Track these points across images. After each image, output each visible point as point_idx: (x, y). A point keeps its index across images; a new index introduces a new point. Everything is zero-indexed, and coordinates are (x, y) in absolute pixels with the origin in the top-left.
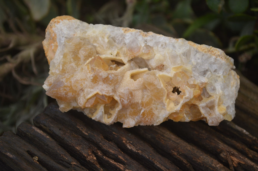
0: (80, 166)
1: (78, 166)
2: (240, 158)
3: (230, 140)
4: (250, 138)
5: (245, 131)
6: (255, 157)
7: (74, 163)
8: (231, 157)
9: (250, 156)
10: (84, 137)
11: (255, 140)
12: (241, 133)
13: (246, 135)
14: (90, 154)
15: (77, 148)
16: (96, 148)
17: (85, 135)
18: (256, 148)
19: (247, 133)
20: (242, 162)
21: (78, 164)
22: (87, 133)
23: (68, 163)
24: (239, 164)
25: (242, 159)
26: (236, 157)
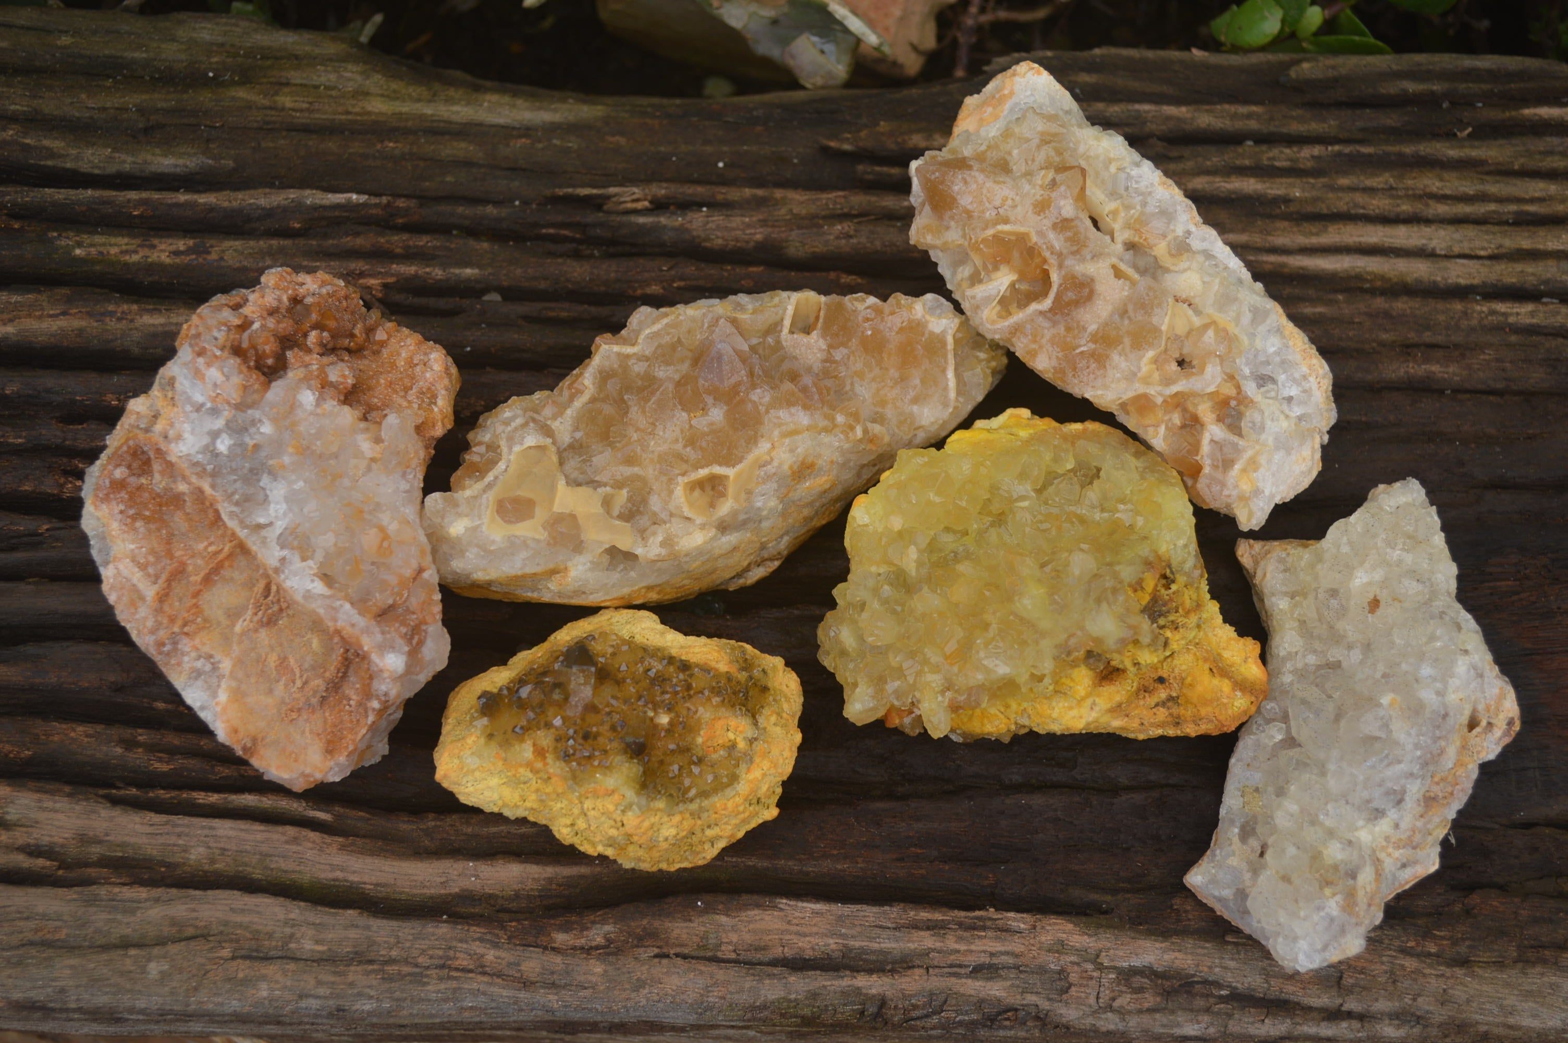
0: (61, 525)
1: (58, 529)
2: (380, 273)
3: (335, 242)
4: (376, 206)
5: (354, 196)
6: (409, 247)
7: (45, 527)
8: (361, 281)
9: (398, 251)
10: (18, 451)
11: (389, 202)
12: (348, 207)
13: (364, 205)
14: (62, 480)
15: (27, 488)
16: (65, 460)
17: (20, 444)
18: (400, 221)
19: (363, 198)
20: (391, 280)
21: (56, 524)
22: (20, 437)
23: (31, 535)
24: (385, 286)
25: (386, 273)
26: (372, 276)
